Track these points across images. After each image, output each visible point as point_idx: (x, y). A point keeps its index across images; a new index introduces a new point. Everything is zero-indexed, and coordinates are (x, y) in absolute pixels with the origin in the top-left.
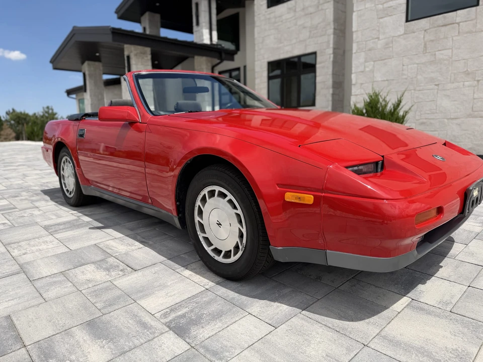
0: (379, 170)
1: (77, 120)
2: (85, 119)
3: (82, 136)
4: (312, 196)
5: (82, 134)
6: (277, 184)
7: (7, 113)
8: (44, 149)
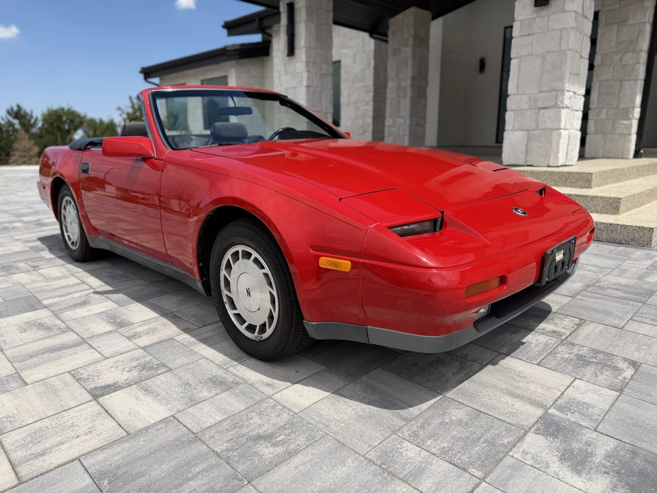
0: (438, 229)
1: (79, 149)
2: (89, 149)
3: (85, 171)
4: (349, 262)
5: (85, 169)
6: (311, 247)
7: (8, 112)
8: (40, 185)
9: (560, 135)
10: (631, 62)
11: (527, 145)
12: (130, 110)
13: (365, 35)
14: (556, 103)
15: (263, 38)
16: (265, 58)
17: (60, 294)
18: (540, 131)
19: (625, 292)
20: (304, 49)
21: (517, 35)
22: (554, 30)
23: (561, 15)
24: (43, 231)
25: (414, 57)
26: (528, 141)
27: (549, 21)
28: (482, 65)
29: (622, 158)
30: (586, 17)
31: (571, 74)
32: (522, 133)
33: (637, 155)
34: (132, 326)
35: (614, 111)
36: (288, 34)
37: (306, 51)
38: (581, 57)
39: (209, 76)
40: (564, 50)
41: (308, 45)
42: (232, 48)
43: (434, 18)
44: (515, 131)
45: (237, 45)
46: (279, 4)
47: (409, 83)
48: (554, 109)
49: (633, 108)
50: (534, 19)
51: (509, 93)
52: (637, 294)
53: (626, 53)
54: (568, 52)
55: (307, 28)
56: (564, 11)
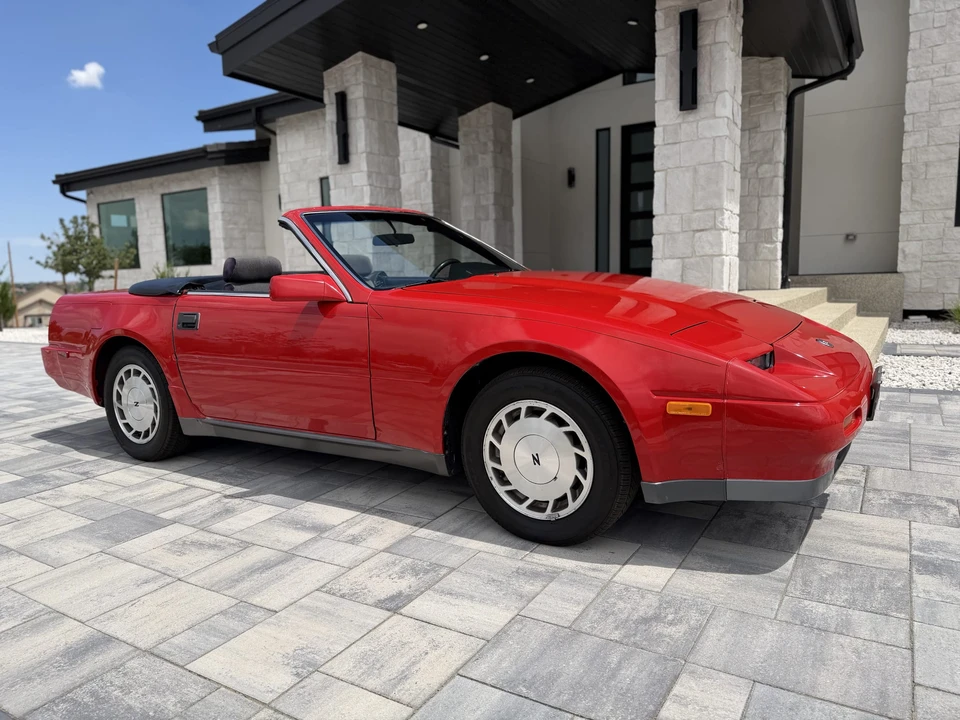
9: (722, 263)
10: (768, 175)
11: (682, 276)
12: (62, 239)
13: (426, 137)
14: (715, 224)
15: (257, 135)
16: (262, 163)
17: (172, 503)
18: (698, 259)
19: (881, 434)
20: (364, 155)
21: (660, 143)
22: (705, 138)
23: (711, 121)
24: (27, 425)
25: (496, 166)
26: (683, 271)
27: (697, 128)
28: (571, 178)
29: (769, 289)
30: (736, 124)
31: (728, 190)
32: (675, 261)
33: (785, 285)
34: (337, 529)
35: (755, 232)
36: (338, 133)
37: (367, 156)
38: (735, 170)
39: (175, 188)
40: (719, 163)
41: (368, 150)
42: (215, 149)
43: (515, 117)
44: (666, 259)
45: (221, 144)
46: (322, 94)
47: (491, 200)
48: (713, 232)
49: (777, 228)
50: (680, 124)
51: (654, 213)
52: (895, 435)
53: (761, 164)
54: (724, 164)
55: (367, 126)
56: (714, 117)
